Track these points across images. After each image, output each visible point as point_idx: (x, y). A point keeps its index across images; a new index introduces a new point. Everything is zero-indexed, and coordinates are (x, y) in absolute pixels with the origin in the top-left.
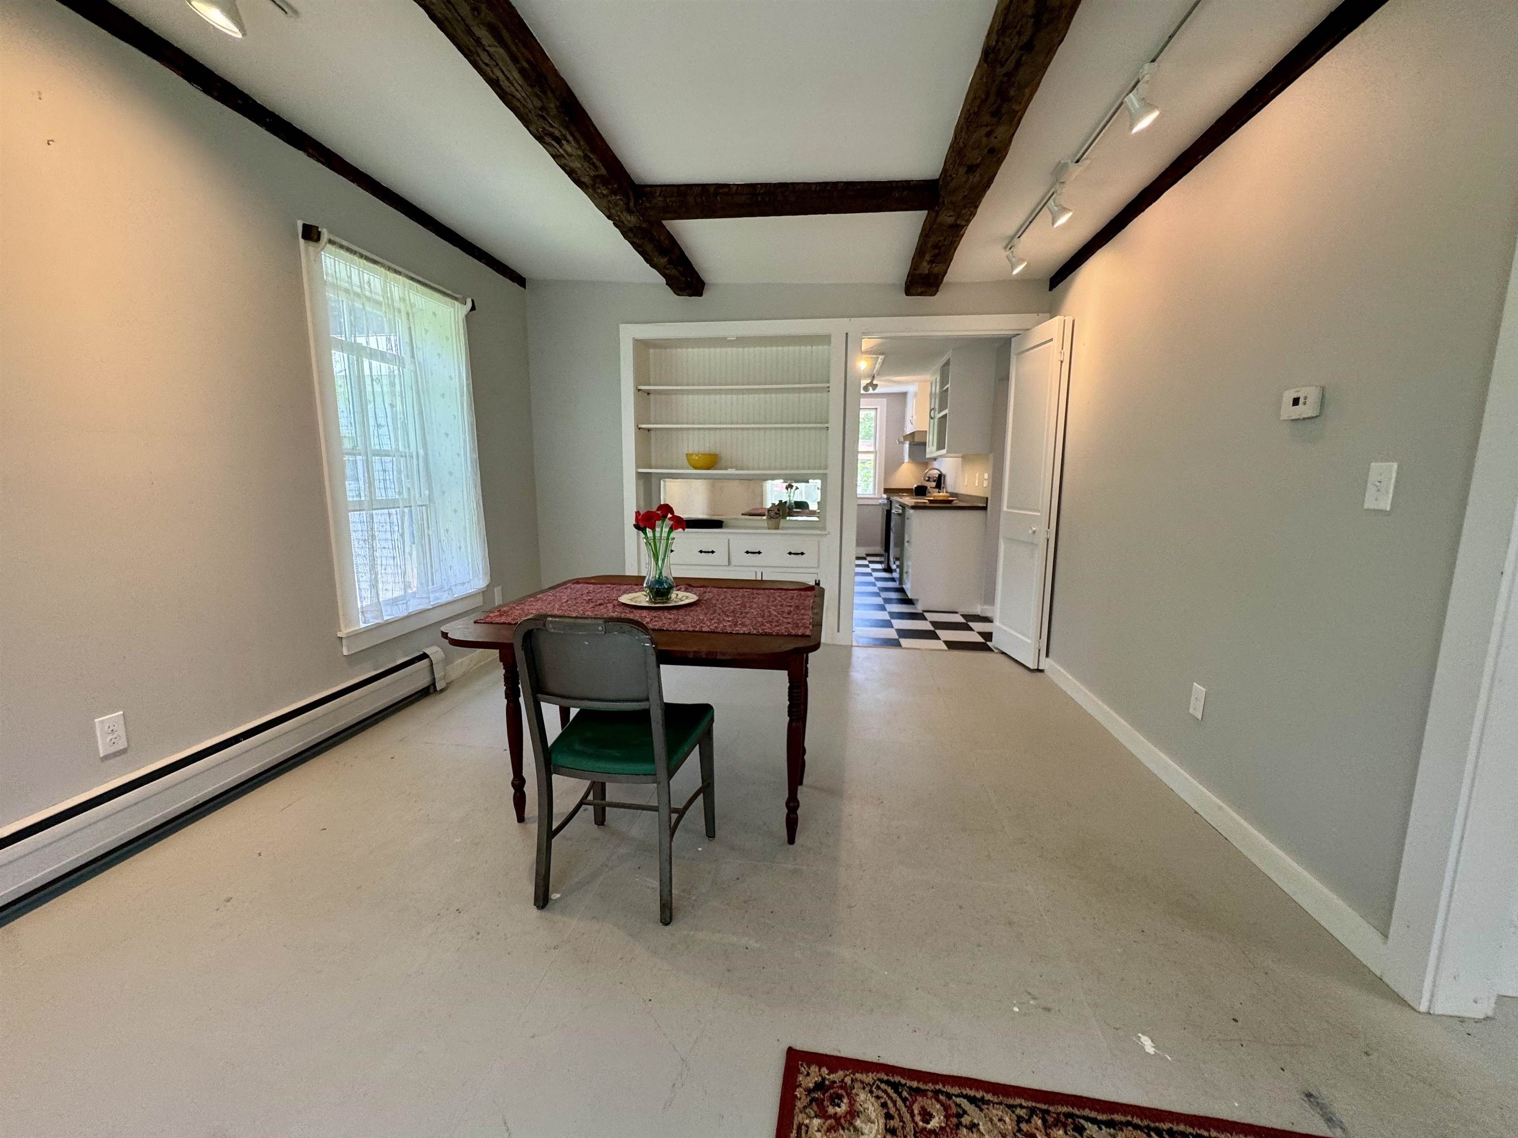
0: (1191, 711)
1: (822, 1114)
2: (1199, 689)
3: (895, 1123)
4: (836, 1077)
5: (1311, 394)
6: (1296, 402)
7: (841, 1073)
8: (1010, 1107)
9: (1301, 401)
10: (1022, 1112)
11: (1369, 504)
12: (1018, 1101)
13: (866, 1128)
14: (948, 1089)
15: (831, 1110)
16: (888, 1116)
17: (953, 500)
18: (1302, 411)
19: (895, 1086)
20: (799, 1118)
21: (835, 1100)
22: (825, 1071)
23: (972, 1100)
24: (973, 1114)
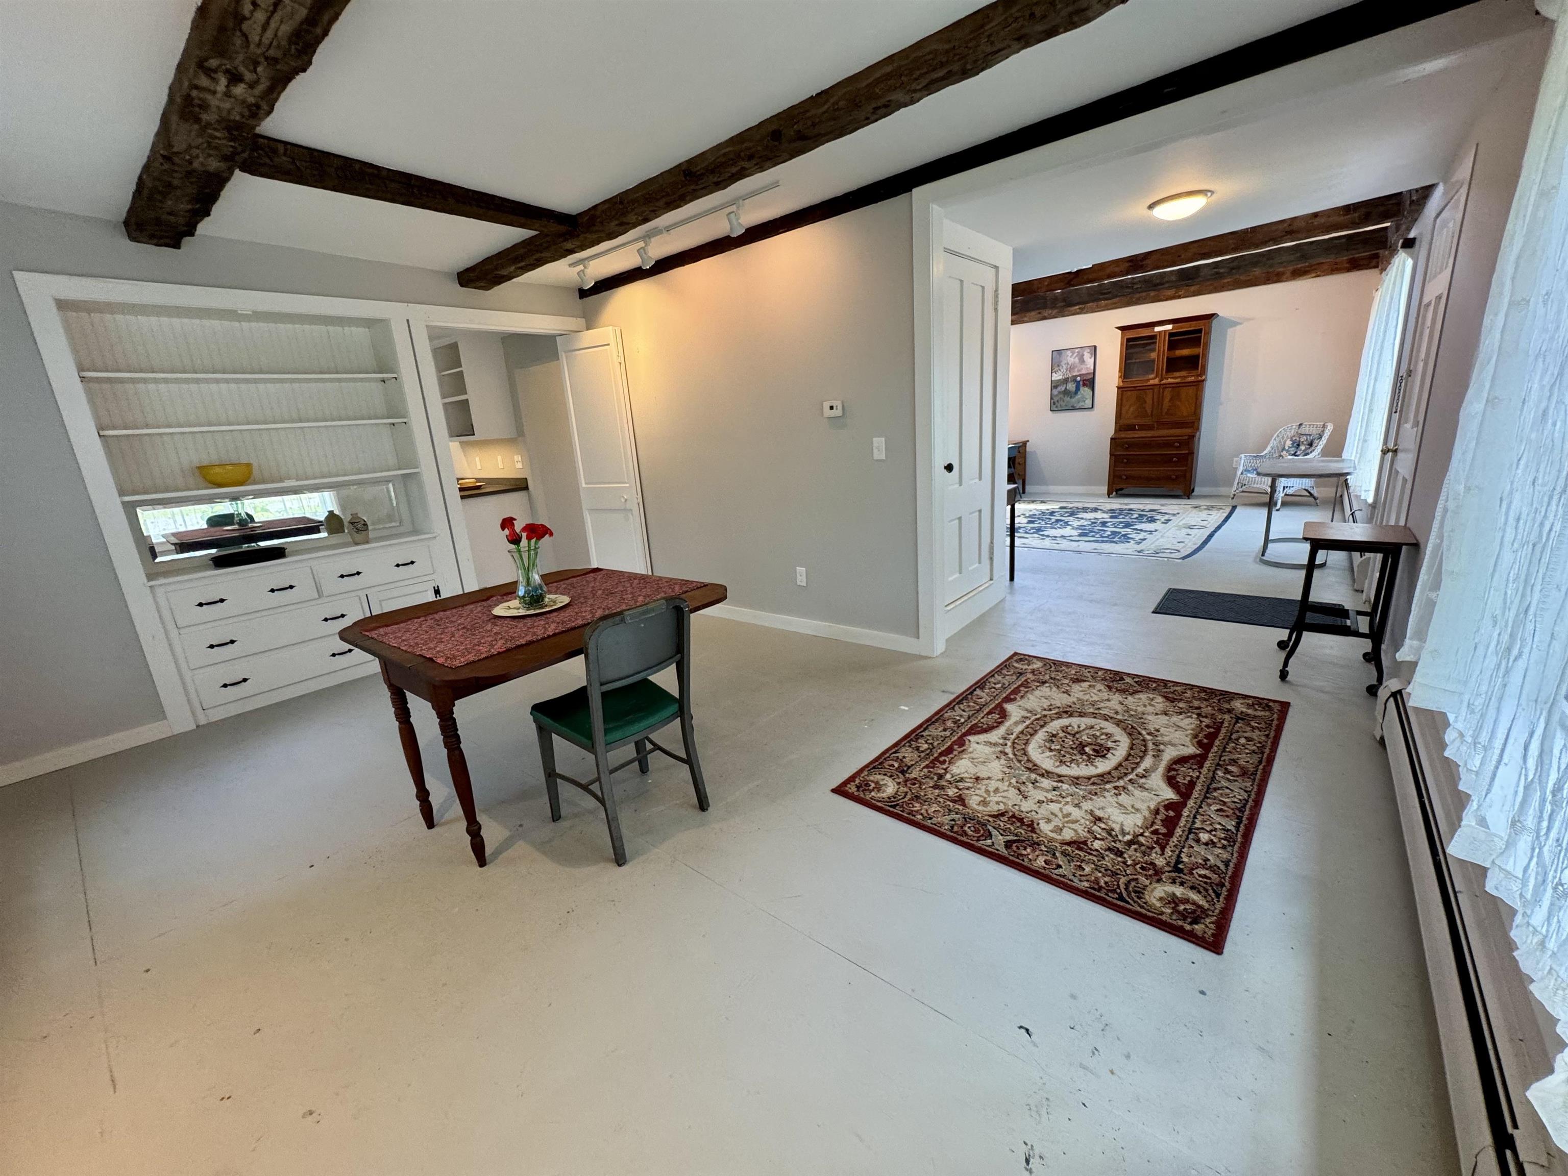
0: (799, 583)
1: (871, 791)
2: (801, 570)
3: (889, 774)
4: (857, 781)
5: (837, 403)
6: (832, 408)
7: (857, 779)
8: (904, 746)
9: (835, 408)
10: (907, 744)
11: (876, 457)
12: (903, 743)
13: (885, 782)
14: (886, 756)
15: (871, 788)
16: (885, 775)
17: (481, 486)
18: (834, 413)
19: (874, 768)
20: (868, 797)
21: (867, 785)
22: (853, 783)
23: (895, 753)
24: (900, 755)
